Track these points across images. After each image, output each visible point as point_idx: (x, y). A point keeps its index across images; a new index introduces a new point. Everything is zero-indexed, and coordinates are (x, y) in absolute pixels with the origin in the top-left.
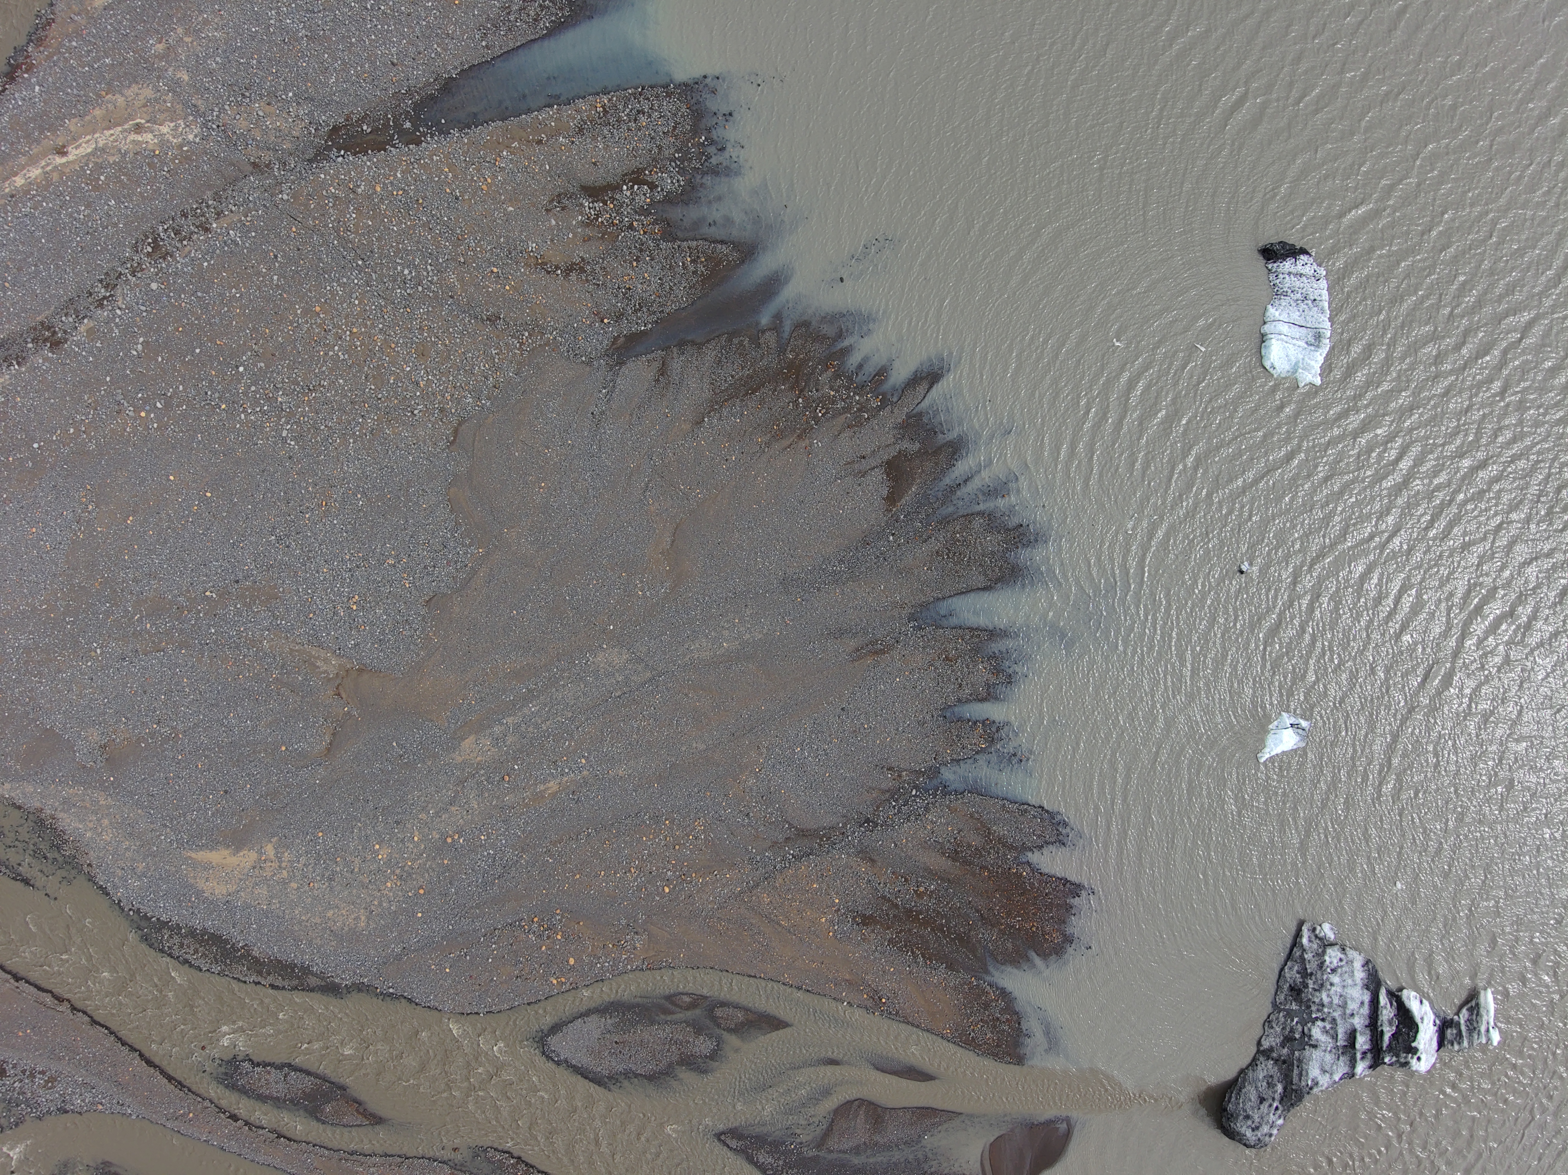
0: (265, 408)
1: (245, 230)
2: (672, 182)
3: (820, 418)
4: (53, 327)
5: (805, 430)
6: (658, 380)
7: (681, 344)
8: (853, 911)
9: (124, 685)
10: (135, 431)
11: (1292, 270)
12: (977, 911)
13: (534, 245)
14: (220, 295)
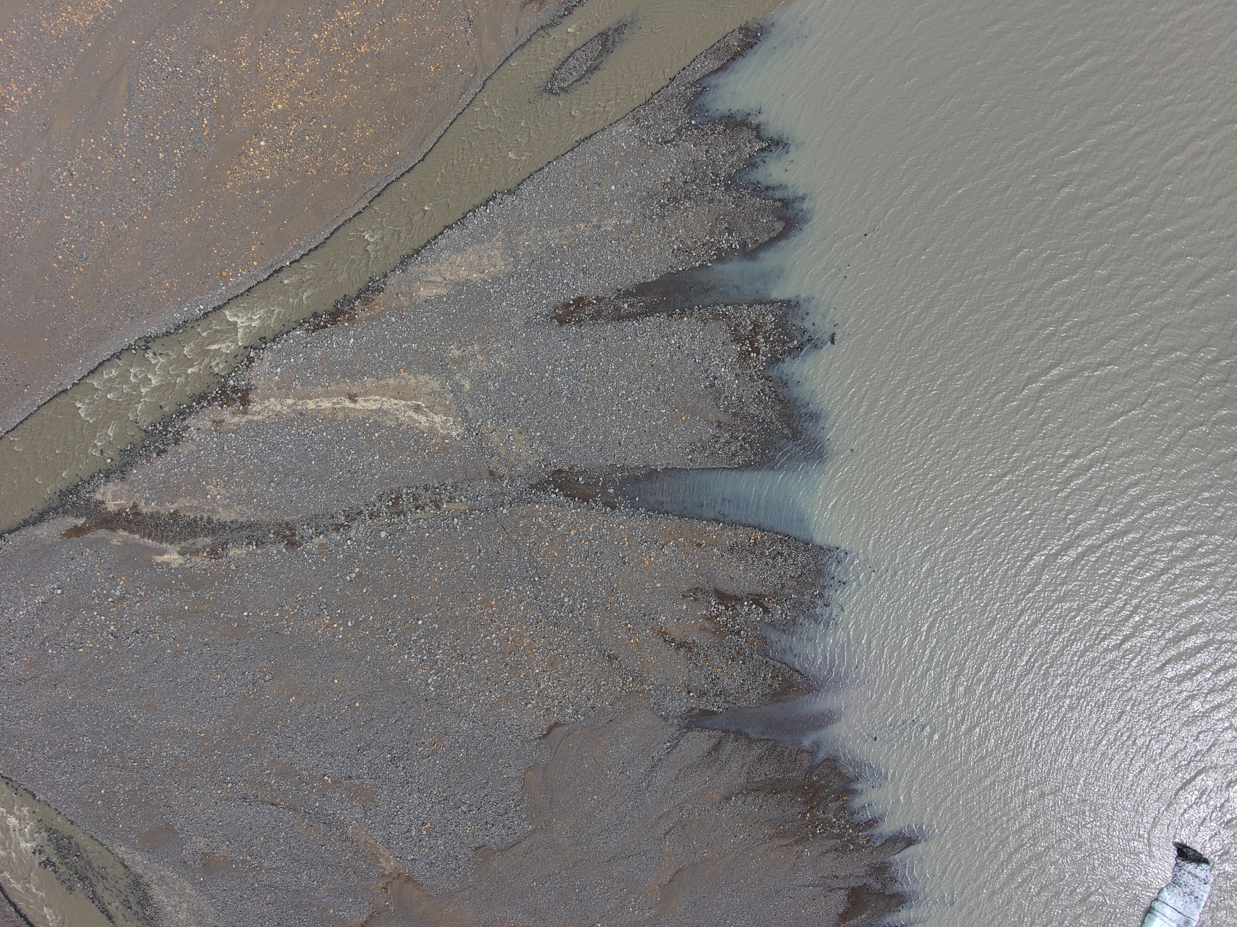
0: (425, 658)
1: (466, 523)
2: (782, 614)
3: (817, 834)
4: (294, 530)
6: (711, 753)
7: (739, 734)
9: (238, 818)
10: (323, 634)
11: (1192, 871)
13: (664, 618)
14: (428, 562)
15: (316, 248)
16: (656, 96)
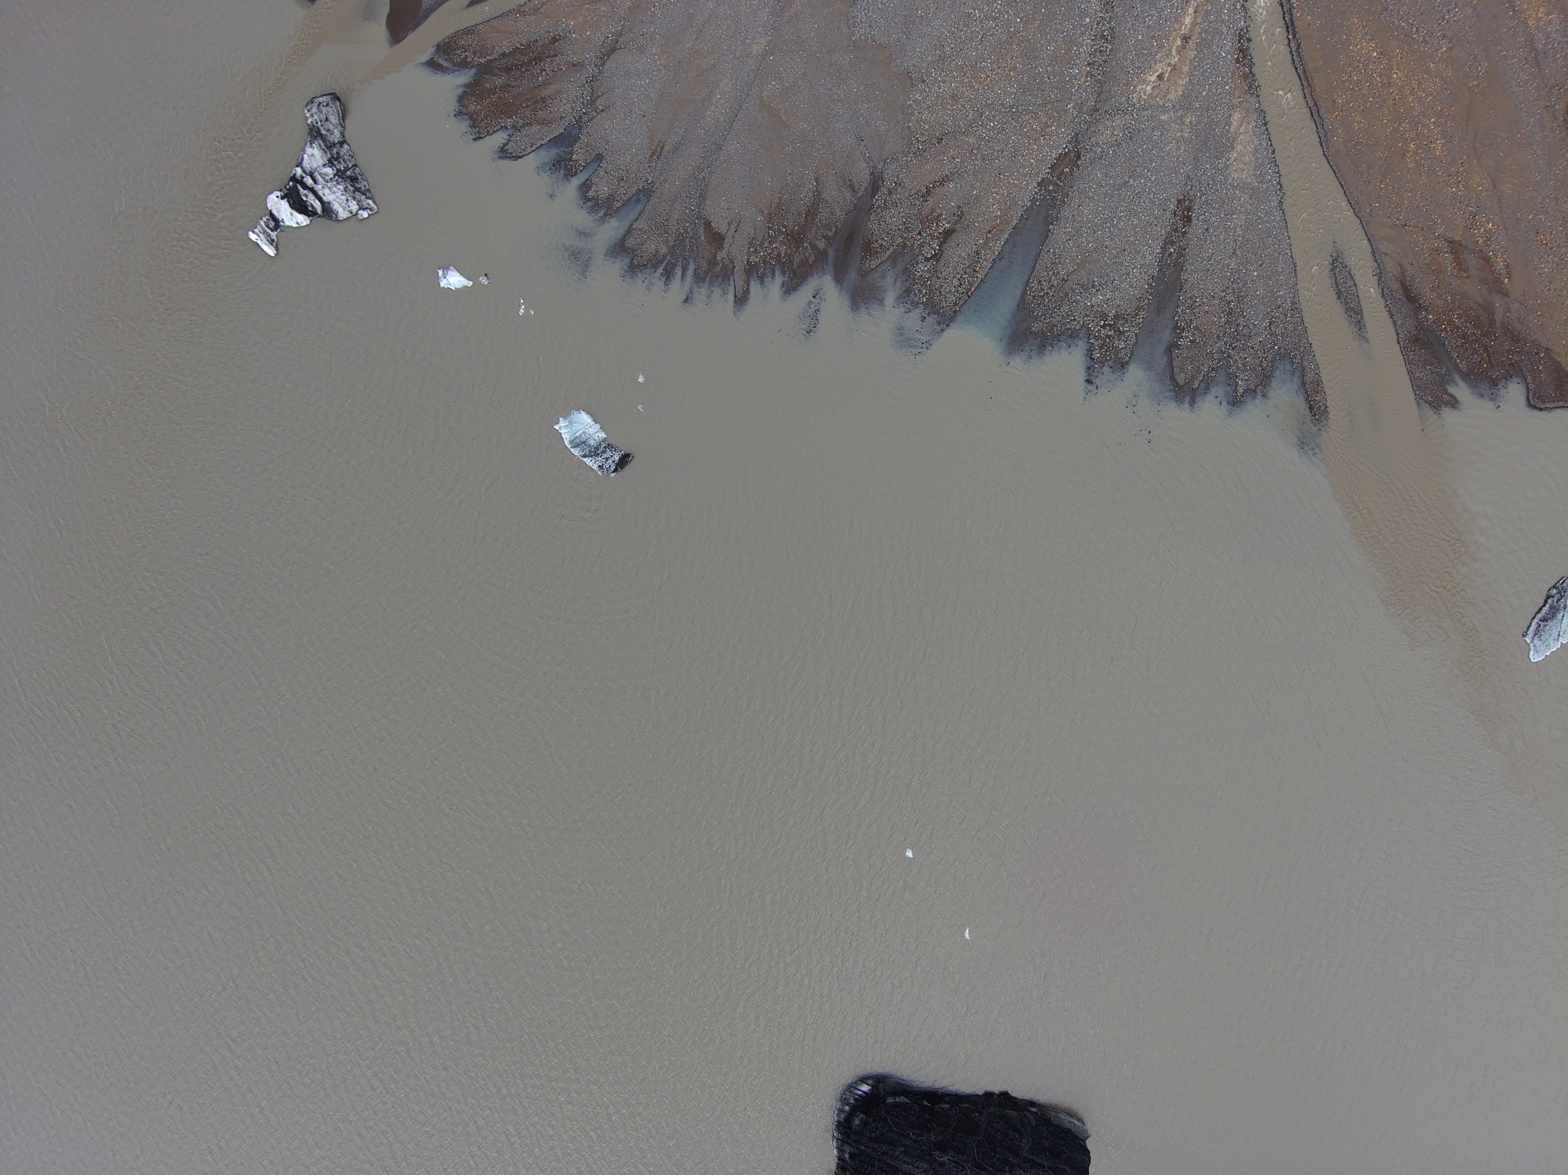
0: (994, 14)
1: (1073, 77)
3: (769, 230)
5: (771, 219)
6: (850, 181)
7: (855, 205)
8: (563, 38)
12: (513, 87)
13: (951, 186)
14: (1056, 41)
15: (1293, 59)
16: (1304, 329)
